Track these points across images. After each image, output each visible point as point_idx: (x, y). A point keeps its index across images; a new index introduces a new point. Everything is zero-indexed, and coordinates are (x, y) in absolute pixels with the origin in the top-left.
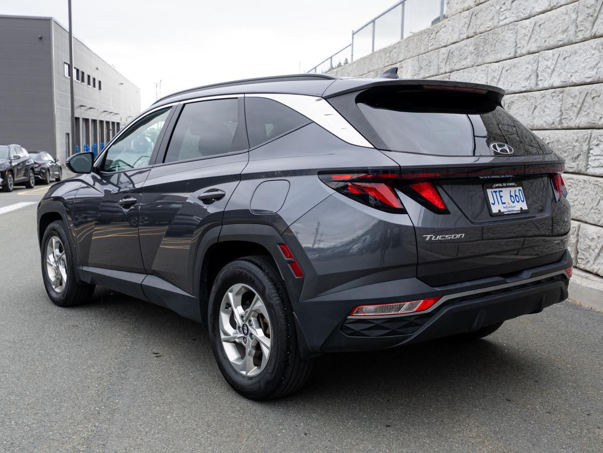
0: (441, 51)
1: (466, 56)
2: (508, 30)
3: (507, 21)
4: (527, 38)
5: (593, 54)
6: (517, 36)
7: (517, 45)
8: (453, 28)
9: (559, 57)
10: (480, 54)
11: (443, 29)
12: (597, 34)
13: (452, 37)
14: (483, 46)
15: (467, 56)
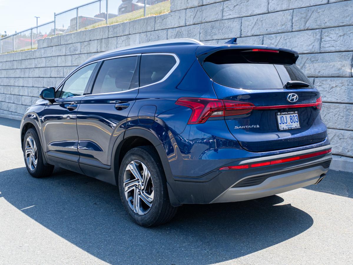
0: (168, 31)
1: (194, 34)
2: (233, 22)
3: (231, 17)
4: (251, 27)
5: (309, 38)
6: (241, 26)
7: (241, 30)
8: (180, 17)
9: (280, 39)
10: (209, 34)
11: (170, 18)
12: (310, 28)
13: (179, 22)
14: (211, 30)
15: (196, 35)
